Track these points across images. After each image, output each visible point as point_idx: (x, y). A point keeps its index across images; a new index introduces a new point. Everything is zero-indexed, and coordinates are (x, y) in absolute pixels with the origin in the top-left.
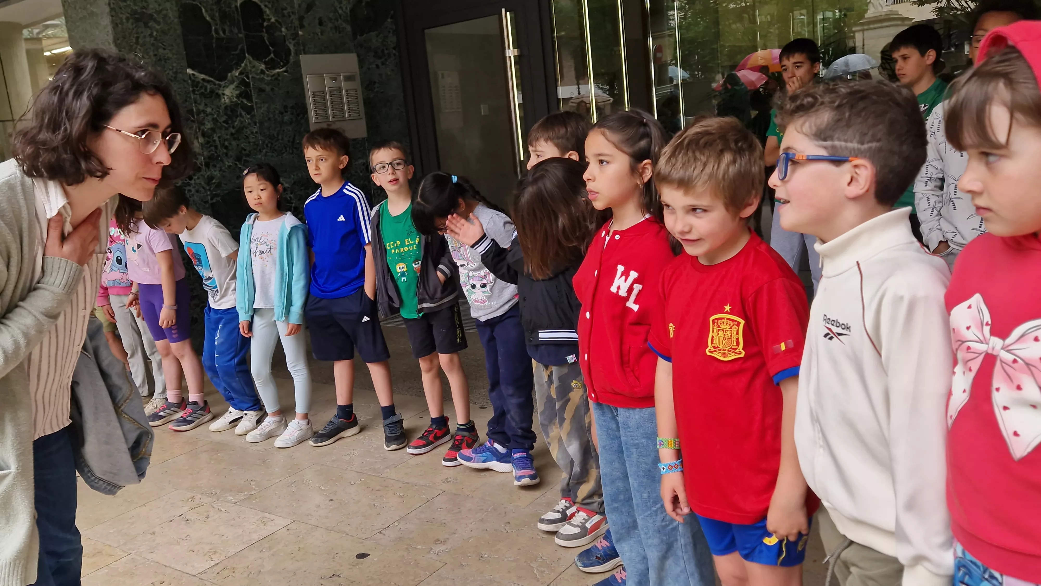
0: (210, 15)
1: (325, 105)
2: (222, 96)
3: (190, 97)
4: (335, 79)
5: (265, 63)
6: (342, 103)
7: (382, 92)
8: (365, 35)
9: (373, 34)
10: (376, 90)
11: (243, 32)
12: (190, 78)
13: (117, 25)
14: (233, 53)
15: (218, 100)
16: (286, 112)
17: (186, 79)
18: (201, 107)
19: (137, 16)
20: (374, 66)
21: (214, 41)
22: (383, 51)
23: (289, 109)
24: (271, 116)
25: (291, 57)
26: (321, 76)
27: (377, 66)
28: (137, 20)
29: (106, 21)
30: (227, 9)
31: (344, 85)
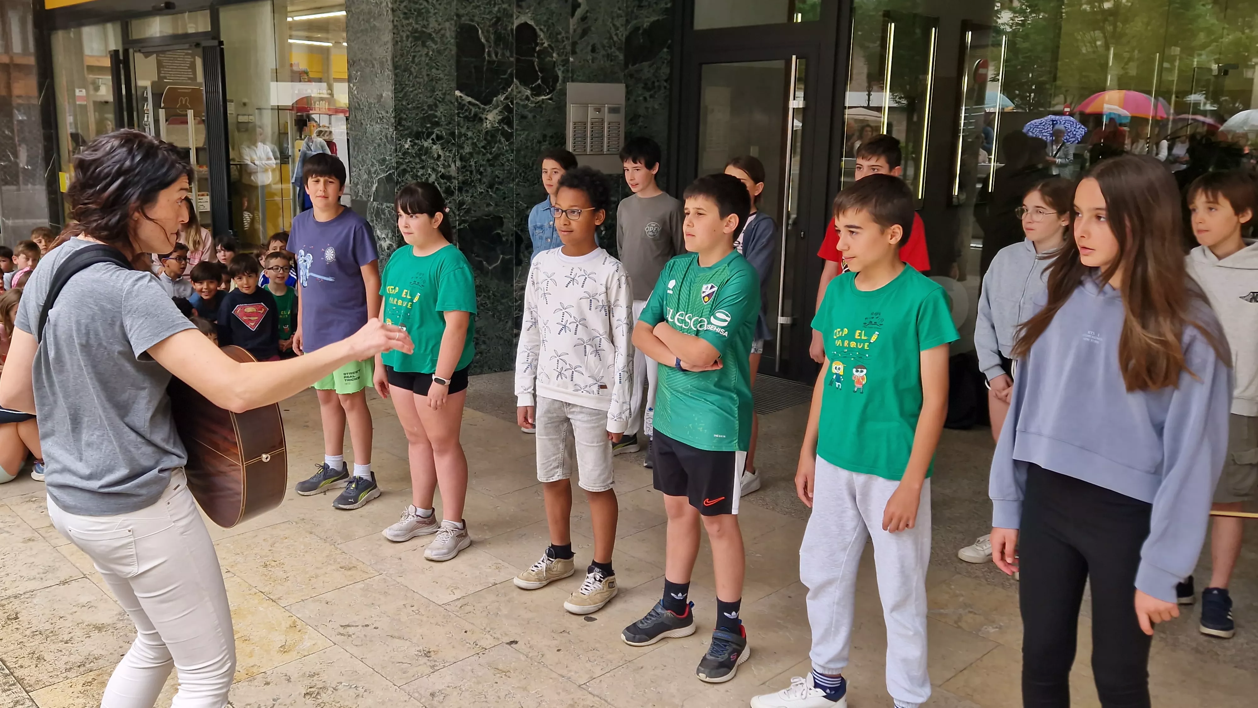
0: (485, 37)
1: (585, 138)
2: (485, 120)
3: (454, 120)
4: (599, 110)
5: (532, 89)
6: (602, 136)
7: (646, 127)
8: (637, 65)
9: (646, 64)
10: (640, 124)
11: (515, 55)
12: (457, 100)
13: (397, 42)
14: (502, 77)
15: (480, 124)
16: (545, 141)
17: (453, 101)
18: (463, 131)
19: (416, 35)
20: (641, 98)
21: (486, 63)
22: (654, 82)
23: (548, 139)
24: (529, 144)
25: (558, 84)
26: (585, 106)
27: (645, 99)
28: (416, 39)
29: (387, 37)
30: (503, 32)
31: (608, 117)
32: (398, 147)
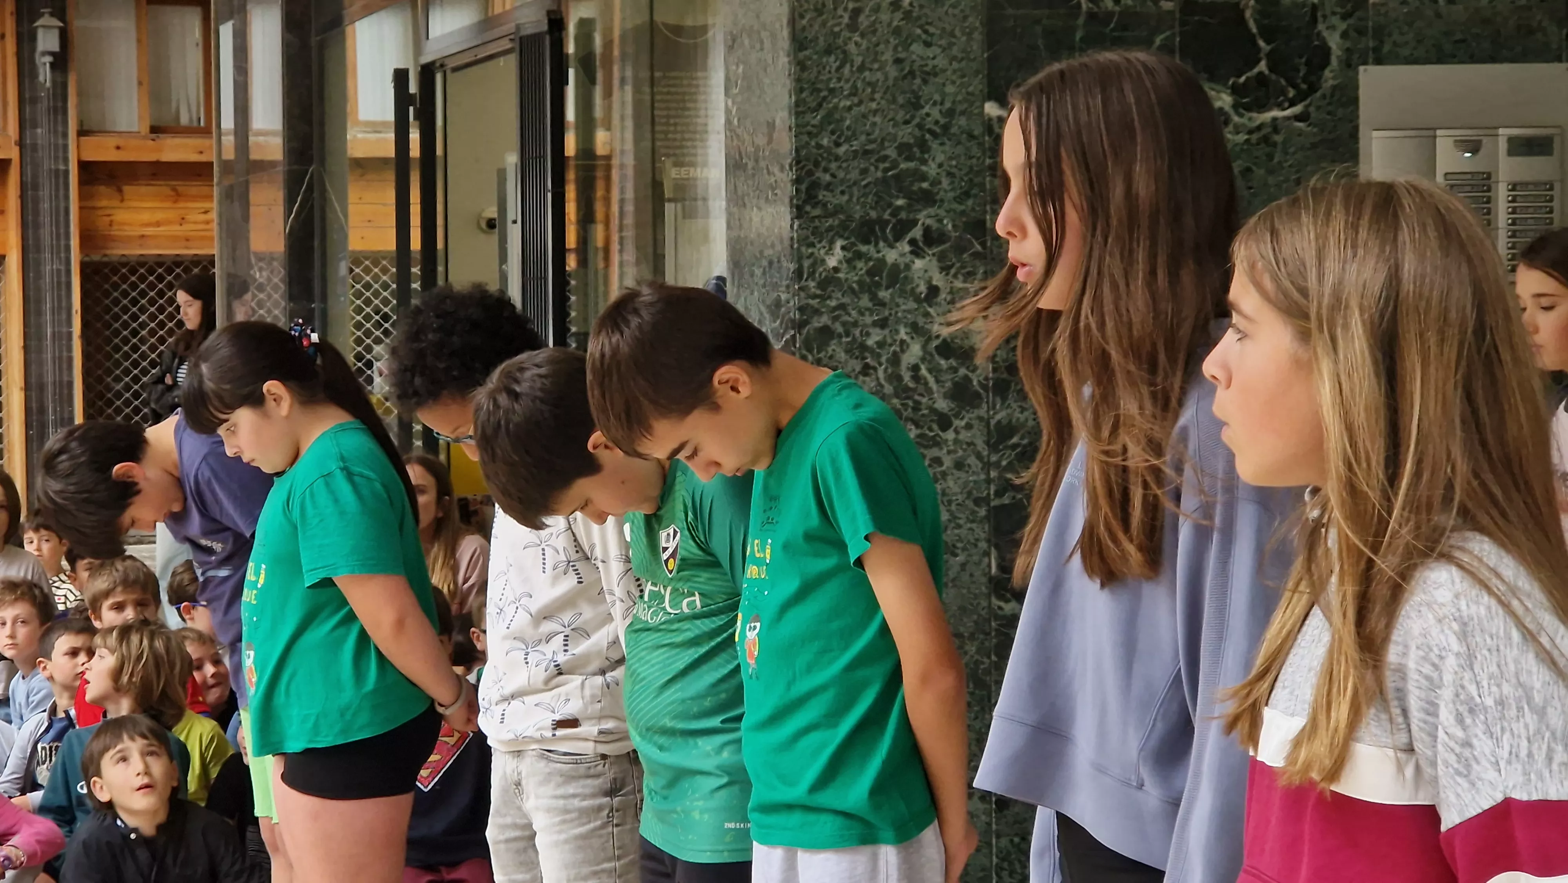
3: (982, 186)
4: (1474, 147)
5: (1235, 90)
12: (991, 129)
17: (977, 132)
21: (1081, 21)
25: (1327, 73)
26: (1426, 134)
31: (1510, 168)
32: (806, 264)
